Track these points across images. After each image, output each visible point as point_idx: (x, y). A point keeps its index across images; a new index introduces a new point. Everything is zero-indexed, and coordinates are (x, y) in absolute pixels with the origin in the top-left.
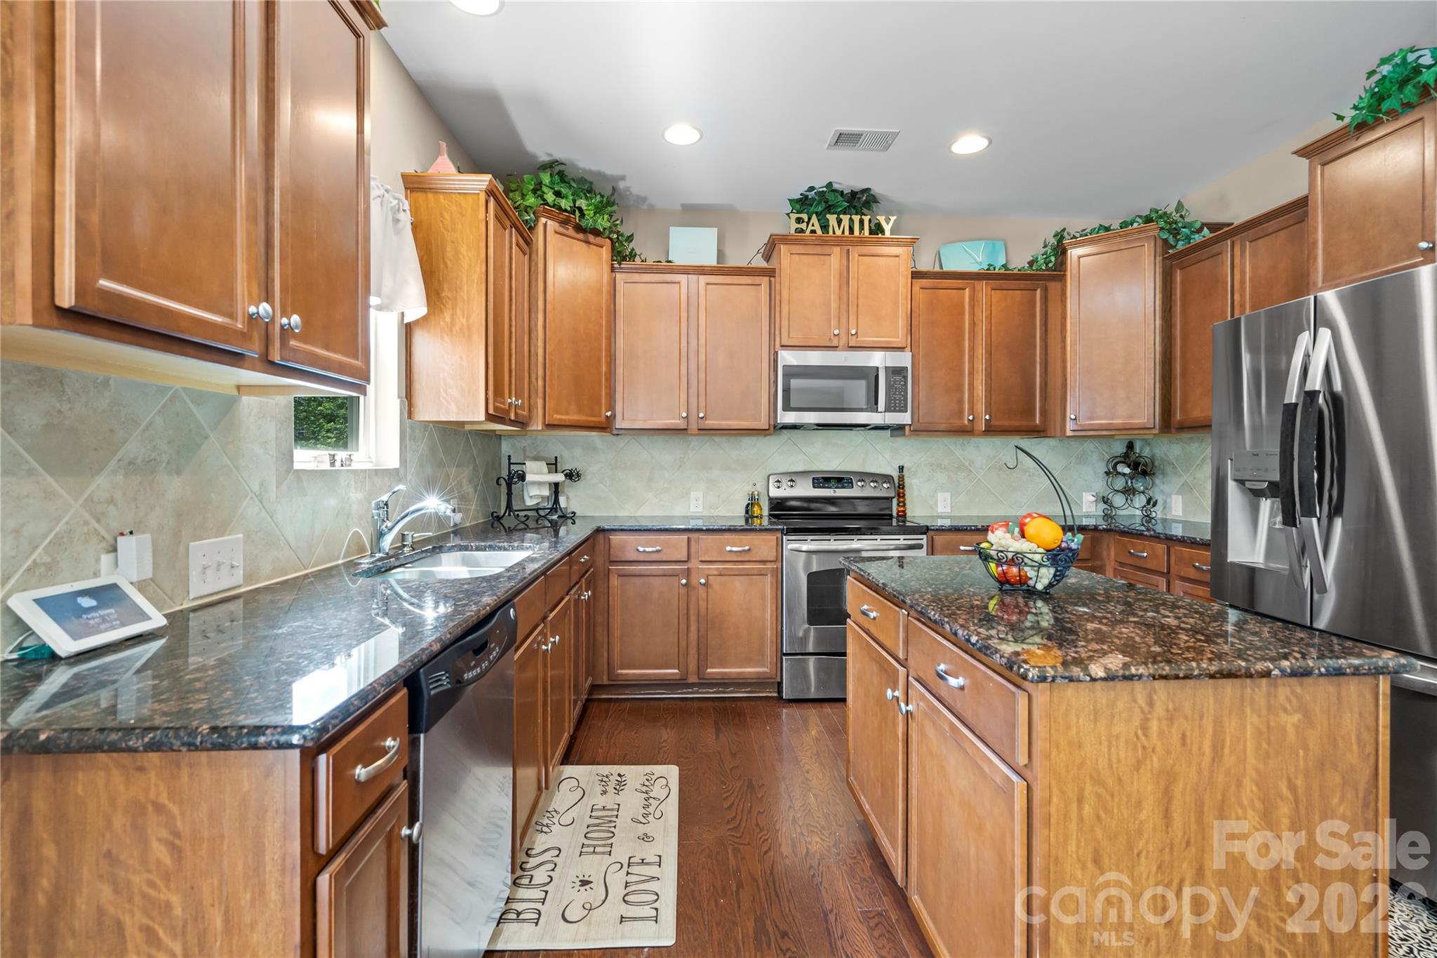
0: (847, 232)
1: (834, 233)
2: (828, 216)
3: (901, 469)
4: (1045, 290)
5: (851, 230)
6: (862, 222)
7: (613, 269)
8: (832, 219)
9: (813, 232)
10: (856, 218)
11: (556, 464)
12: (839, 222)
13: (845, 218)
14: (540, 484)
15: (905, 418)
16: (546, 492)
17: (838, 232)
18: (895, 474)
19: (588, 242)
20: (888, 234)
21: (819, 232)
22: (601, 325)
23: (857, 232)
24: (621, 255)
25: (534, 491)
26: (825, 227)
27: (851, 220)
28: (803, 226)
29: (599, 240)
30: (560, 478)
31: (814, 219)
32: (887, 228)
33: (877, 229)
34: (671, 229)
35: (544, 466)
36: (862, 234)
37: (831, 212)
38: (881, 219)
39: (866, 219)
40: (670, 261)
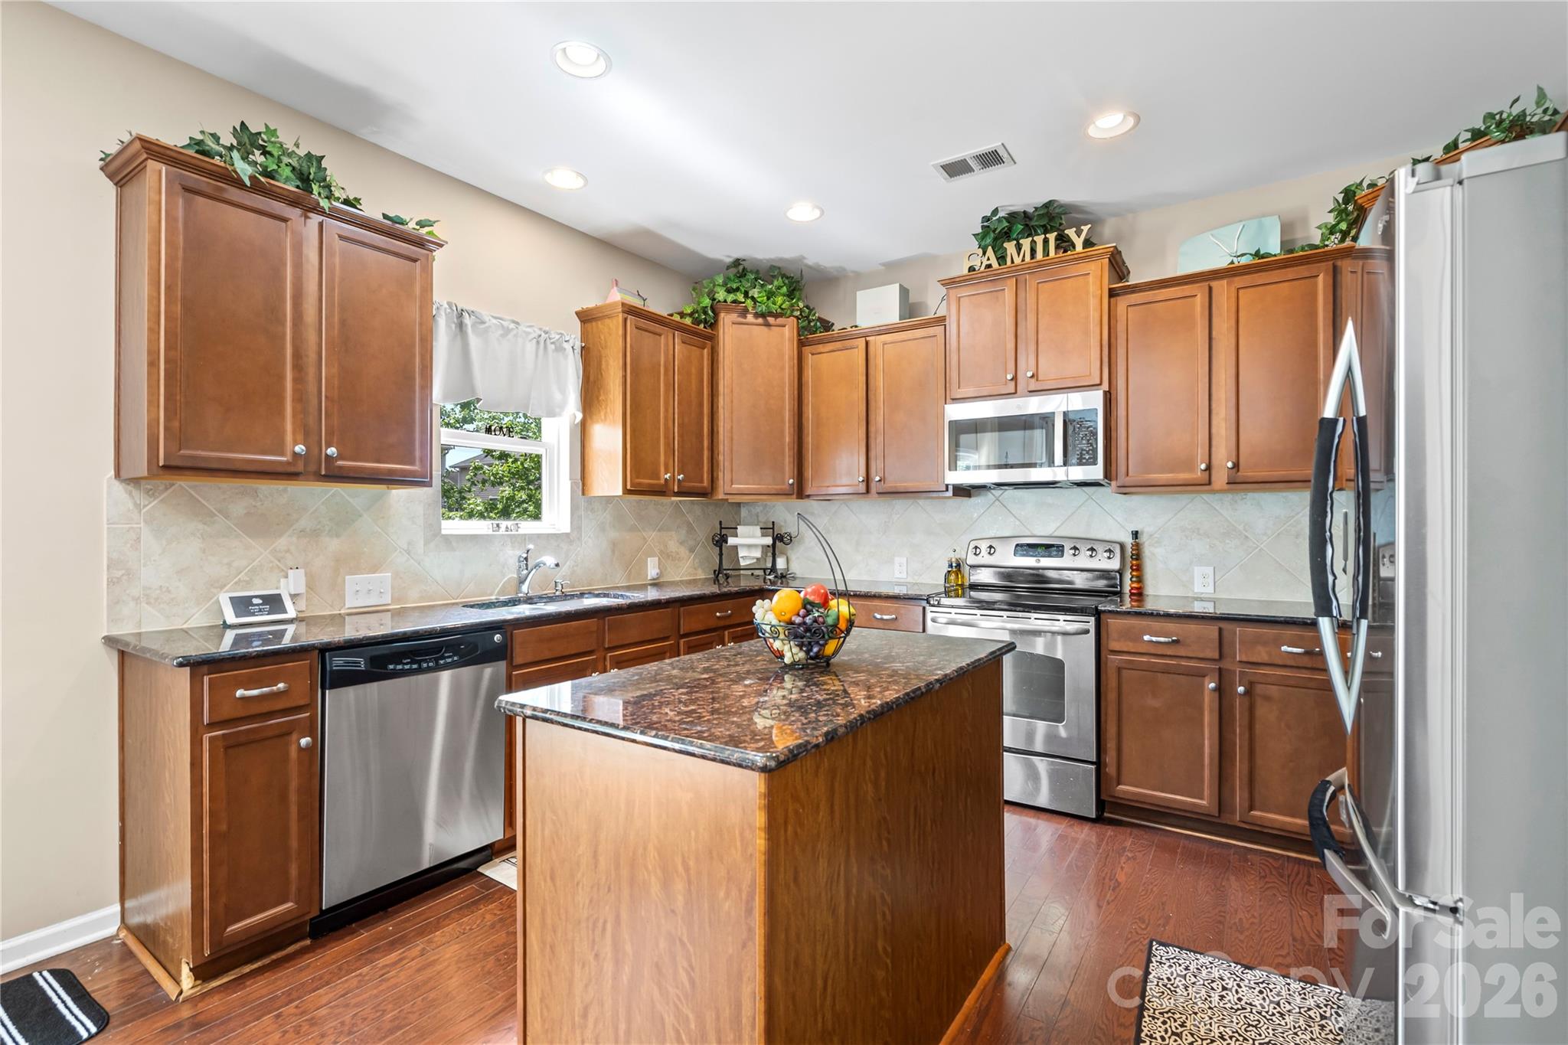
0: (1028, 258)
1: (1013, 262)
2: (1005, 245)
3: (1136, 535)
4: (1335, 272)
5: (1031, 256)
6: (1046, 241)
7: (802, 344)
8: (1010, 247)
9: (989, 266)
10: (1040, 239)
11: (773, 528)
12: (1019, 247)
13: (1026, 243)
14: (749, 546)
15: (1096, 472)
17: (1018, 260)
18: (1129, 541)
19: (768, 325)
20: (1079, 248)
21: (995, 265)
22: (783, 399)
23: (1039, 255)
26: (1001, 259)
27: (1033, 242)
28: (977, 263)
29: (780, 321)
30: (772, 541)
31: (990, 251)
32: (1079, 243)
33: (1064, 243)
34: (858, 293)
35: (757, 530)
36: (1046, 252)
37: (1009, 239)
38: (1071, 232)
39: (1052, 236)
40: (856, 326)
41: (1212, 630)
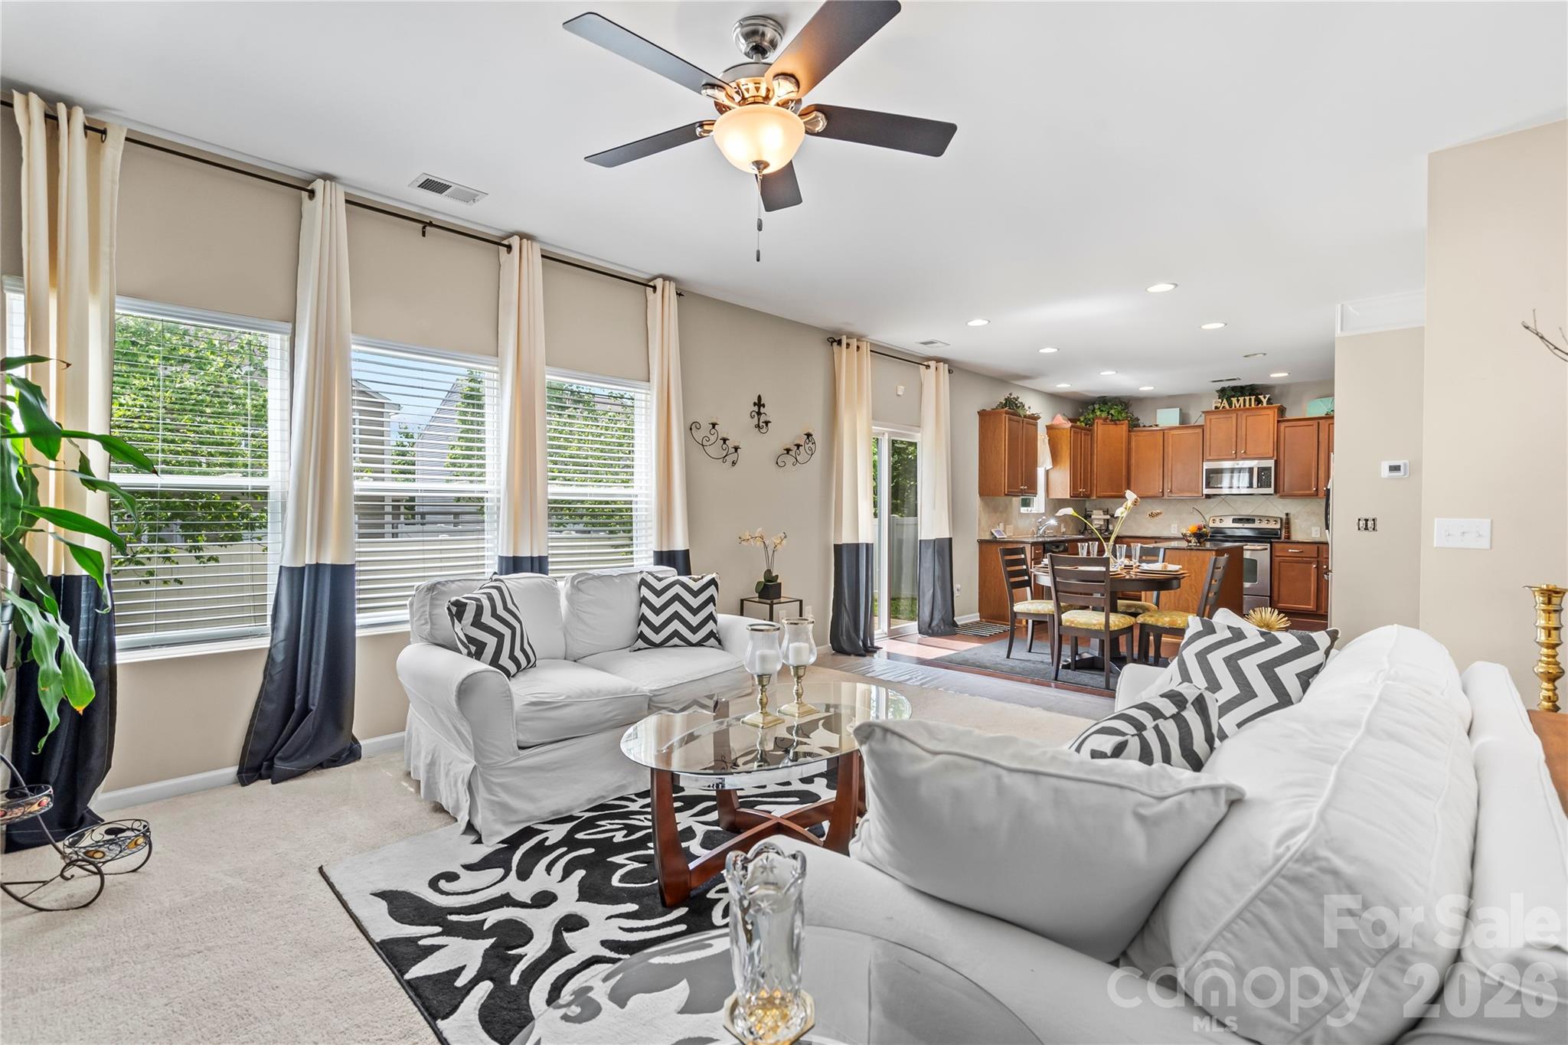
0: (1242, 406)
1: (1235, 406)
2: (1232, 399)
3: (1287, 514)
5: (1244, 406)
6: (1250, 399)
7: (1129, 431)
8: (1234, 400)
9: (1224, 407)
10: (1247, 398)
12: (1238, 401)
13: (1241, 399)
15: (1271, 490)
16: (1102, 523)
17: (1238, 406)
18: (1284, 517)
19: (1116, 424)
20: (1265, 404)
21: (1227, 407)
22: (1122, 456)
23: (1247, 405)
24: (1134, 424)
25: (1096, 522)
26: (1230, 404)
27: (1245, 400)
28: (1219, 405)
29: (1122, 423)
30: (1108, 517)
31: (1225, 400)
32: (1265, 401)
33: (1259, 402)
34: (1158, 411)
35: (1101, 512)
36: (1250, 405)
37: (1233, 396)
38: (1261, 397)
39: (1253, 398)
40: (1157, 425)
41: (1315, 547)
